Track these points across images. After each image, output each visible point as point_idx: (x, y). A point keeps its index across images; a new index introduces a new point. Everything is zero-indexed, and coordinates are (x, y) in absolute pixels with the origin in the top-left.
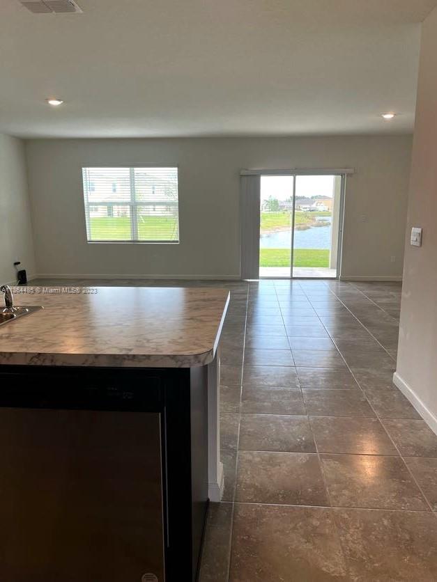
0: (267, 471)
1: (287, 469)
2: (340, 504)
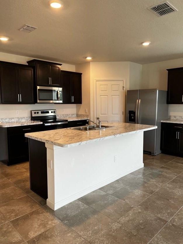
0: (42, 221)
1: (35, 225)
2: (6, 224)
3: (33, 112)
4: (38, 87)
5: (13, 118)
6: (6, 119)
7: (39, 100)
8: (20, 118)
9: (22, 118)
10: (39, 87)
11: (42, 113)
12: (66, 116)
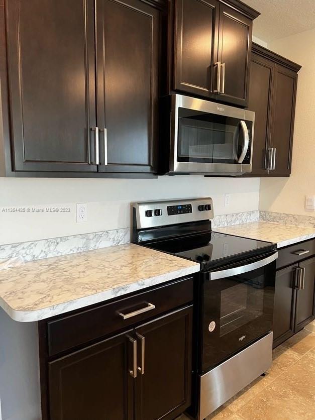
3: (142, 210)
4: (180, 101)
5: (64, 239)
6: (34, 243)
7: (178, 160)
8: (91, 236)
9: (98, 236)
10: (185, 102)
11: (172, 211)
12: (233, 219)
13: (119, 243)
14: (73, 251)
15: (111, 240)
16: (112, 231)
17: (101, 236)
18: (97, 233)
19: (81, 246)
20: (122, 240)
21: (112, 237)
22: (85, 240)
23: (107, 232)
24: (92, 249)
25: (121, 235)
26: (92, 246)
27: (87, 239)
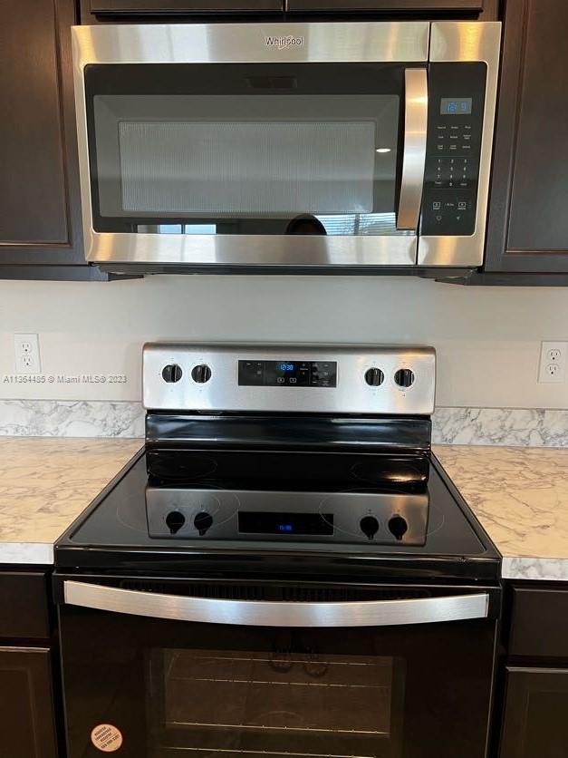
9: (63, 409)
13: (118, 433)
14: (7, 431)
15: (96, 423)
16: (99, 404)
17: (72, 411)
18: (60, 403)
19: (24, 424)
20: (128, 428)
21: (100, 416)
22: (32, 412)
23: (85, 403)
24: (48, 435)
25: (124, 415)
26: (49, 428)
27: (37, 412)
